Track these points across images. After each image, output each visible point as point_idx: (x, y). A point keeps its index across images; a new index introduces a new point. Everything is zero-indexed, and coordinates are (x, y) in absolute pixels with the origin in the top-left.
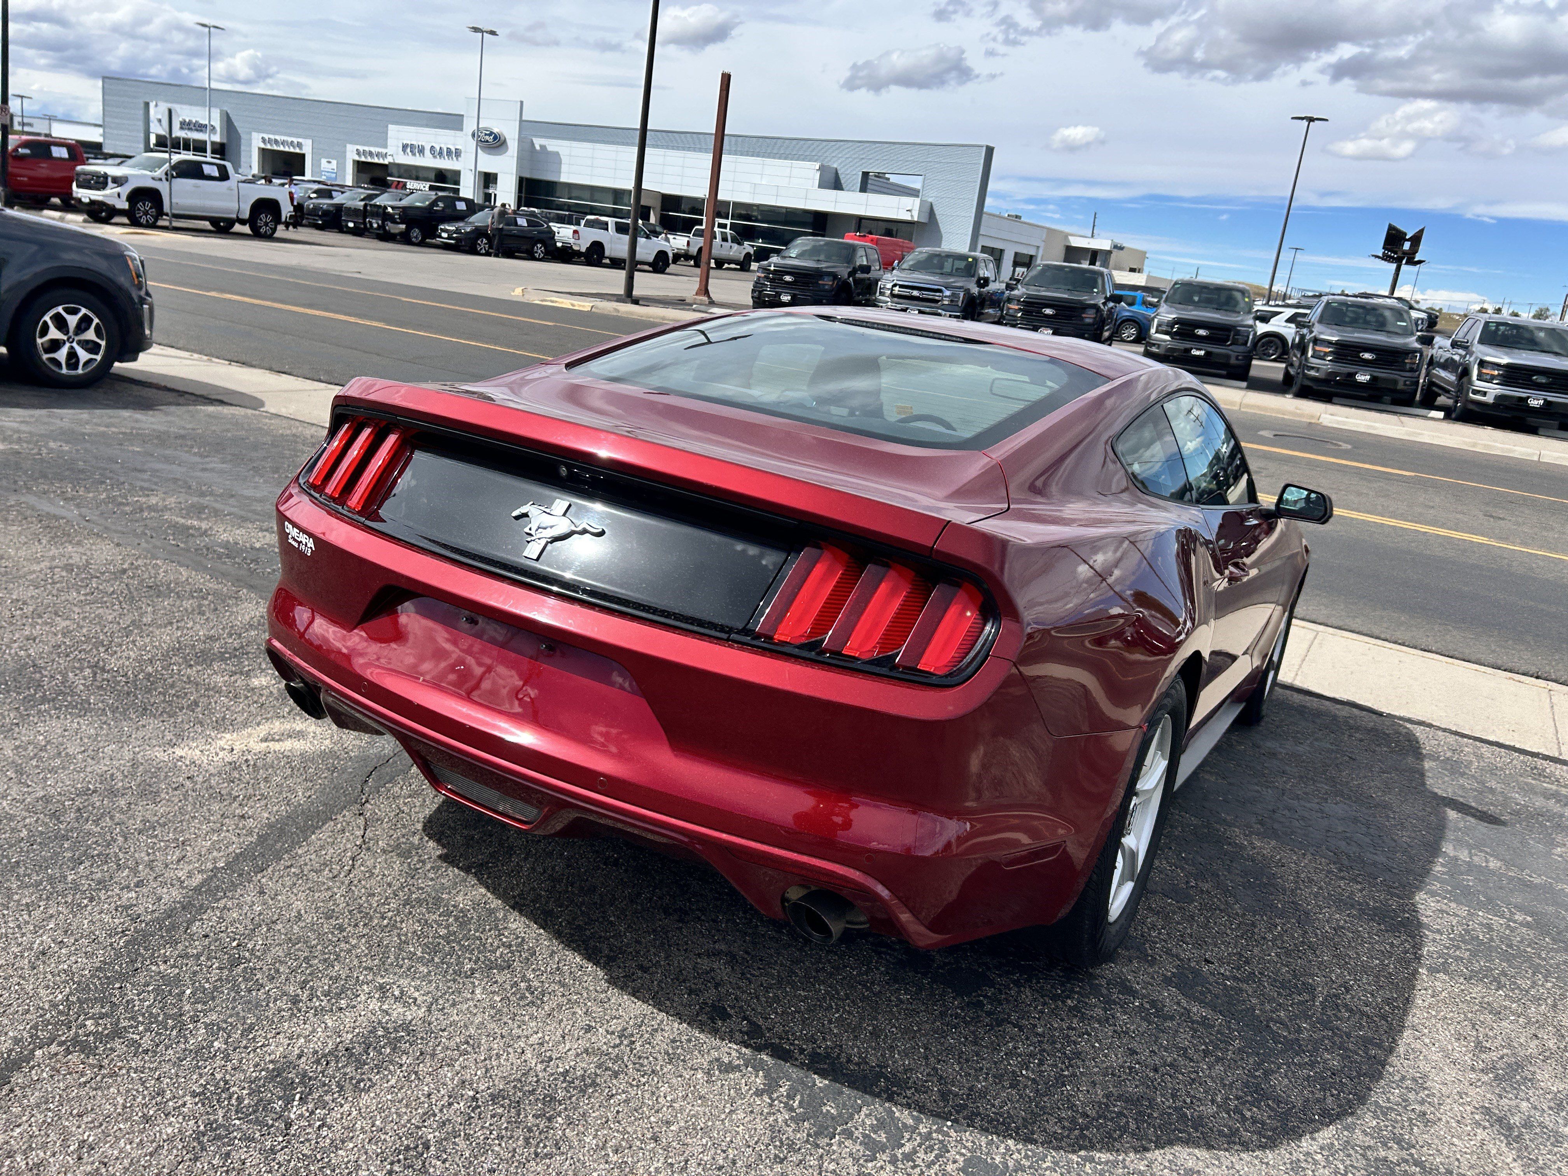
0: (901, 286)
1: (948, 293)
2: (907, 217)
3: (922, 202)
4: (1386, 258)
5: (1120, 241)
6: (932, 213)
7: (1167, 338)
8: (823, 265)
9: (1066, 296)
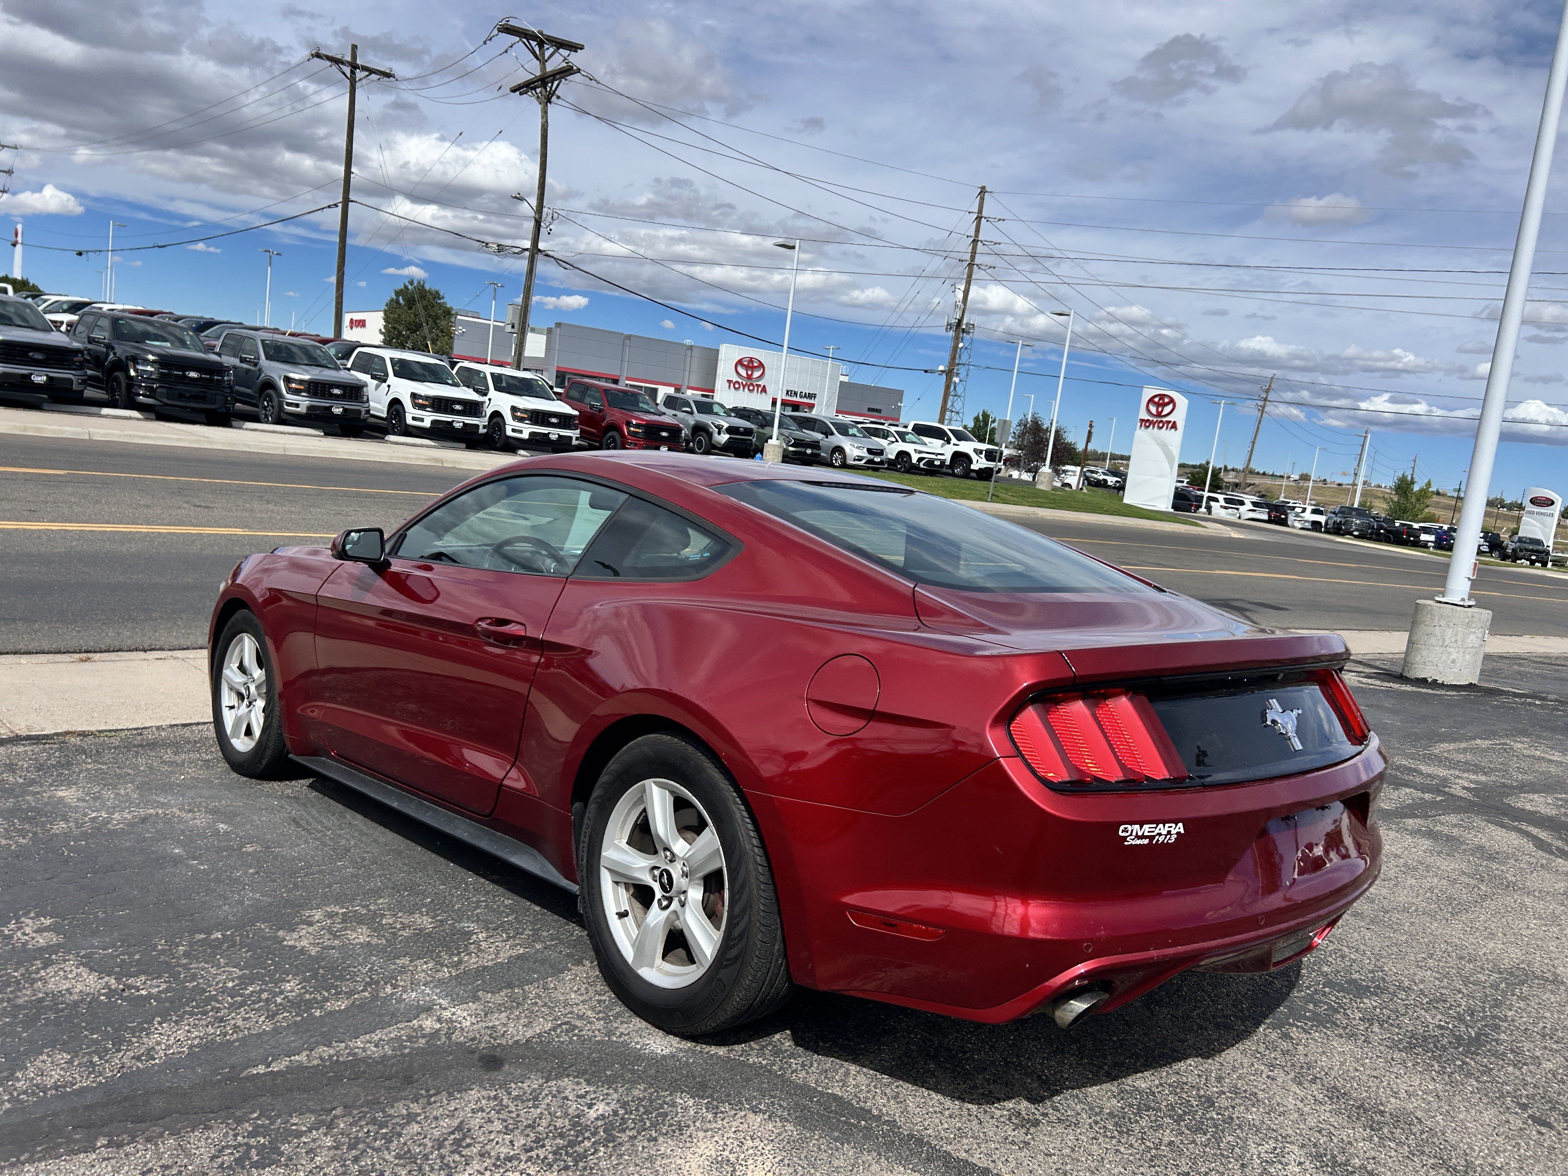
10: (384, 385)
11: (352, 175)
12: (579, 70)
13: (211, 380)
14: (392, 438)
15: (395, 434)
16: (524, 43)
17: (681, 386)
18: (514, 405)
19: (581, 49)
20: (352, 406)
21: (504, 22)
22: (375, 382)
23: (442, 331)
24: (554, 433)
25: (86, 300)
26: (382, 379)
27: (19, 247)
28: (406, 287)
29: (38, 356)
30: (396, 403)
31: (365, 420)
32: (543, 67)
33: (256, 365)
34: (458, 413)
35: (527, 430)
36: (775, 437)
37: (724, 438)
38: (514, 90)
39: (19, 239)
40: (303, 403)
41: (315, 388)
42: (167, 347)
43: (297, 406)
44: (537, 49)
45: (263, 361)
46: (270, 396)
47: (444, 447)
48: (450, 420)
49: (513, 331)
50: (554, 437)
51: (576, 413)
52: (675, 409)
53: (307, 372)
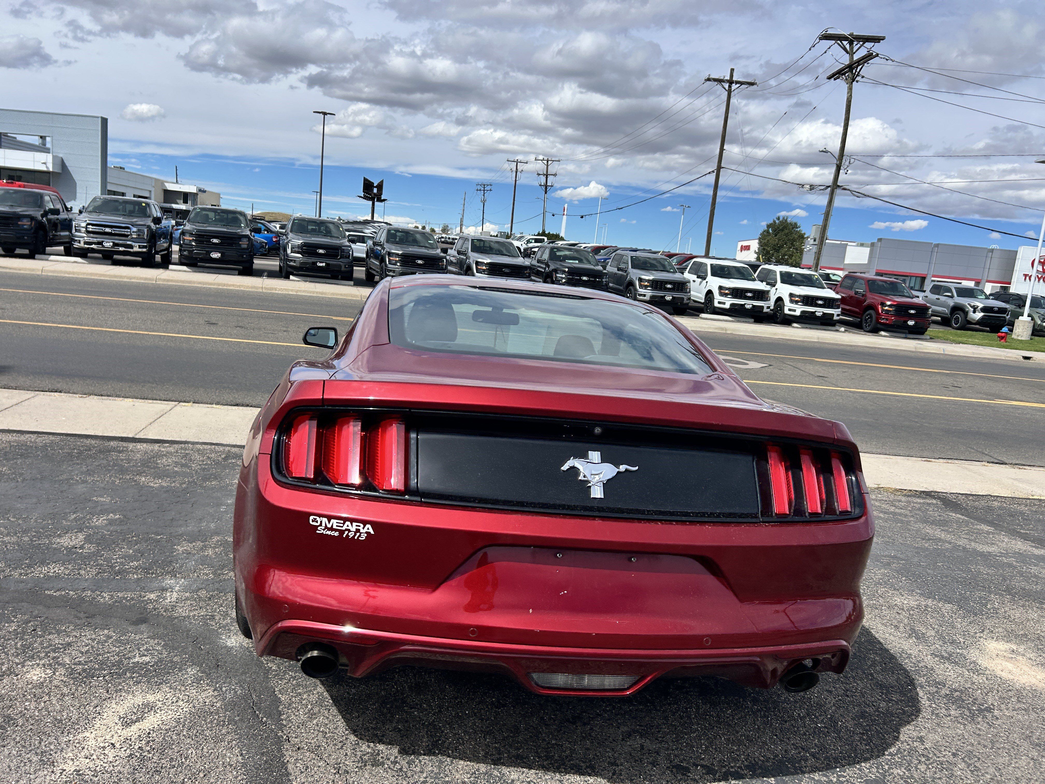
0: (93, 225)
1: (135, 229)
2: (43, 168)
3: (54, 158)
4: (365, 198)
5: (203, 187)
6: (63, 165)
7: (300, 255)
8: (19, 210)
9: (225, 230)
10: (705, 281)
11: (724, 151)
12: (877, 55)
13: (595, 281)
14: (703, 315)
15: (707, 313)
16: (838, 44)
17: (981, 280)
18: (792, 292)
19: (883, 40)
20: (677, 295)
21: (824, 32)
22: (700, 280)
23: (797, 249)
24: (819, 311)
25: (577, 242)
26: (703, 278)
27: (565, 217)
28: (774, 222)
29: (507, 270)
30: (710, 292)
31: (688, 304)
32: (852, 57)
33: (626, 271)
34: (749, 298)
35: (799, 309)
36: (1026, 314)
37: (979, 315)
38: (829, 78)
39: (565, 213)
40: (649, 293)
41: (656, 285)
42: (575, 263)
43: (645, 296)
44: (848, 47)
45: (630, 270)
46: (630, 290)
47: (739, 321)
48: (743, 303)
49: (815, 243)
50: (818, 314)
51: (838, 297)
52: (938, 294)
53: (653, 274)
